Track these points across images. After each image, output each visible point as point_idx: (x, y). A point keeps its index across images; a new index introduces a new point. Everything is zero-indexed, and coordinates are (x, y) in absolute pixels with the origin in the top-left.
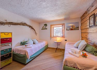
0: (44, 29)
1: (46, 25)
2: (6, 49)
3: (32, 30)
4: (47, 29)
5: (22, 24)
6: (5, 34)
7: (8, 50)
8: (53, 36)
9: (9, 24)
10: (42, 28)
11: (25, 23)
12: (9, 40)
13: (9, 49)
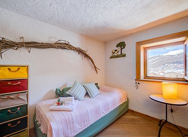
0: (117, 56)
1: (122, 45)
2: (14, 108)
3: (85, 59)
4: (124, 56)
5: (59, 45)
6: (9, 69)
7: (19, 109)
8: (146, 76)
9: (27, 45)
10: (111, 55)
11: (65, 44)
12: (20, 86)
13: (20, 106)
